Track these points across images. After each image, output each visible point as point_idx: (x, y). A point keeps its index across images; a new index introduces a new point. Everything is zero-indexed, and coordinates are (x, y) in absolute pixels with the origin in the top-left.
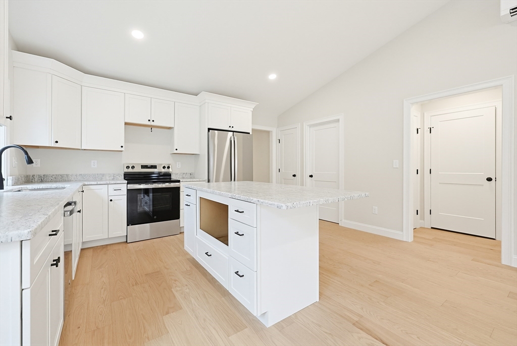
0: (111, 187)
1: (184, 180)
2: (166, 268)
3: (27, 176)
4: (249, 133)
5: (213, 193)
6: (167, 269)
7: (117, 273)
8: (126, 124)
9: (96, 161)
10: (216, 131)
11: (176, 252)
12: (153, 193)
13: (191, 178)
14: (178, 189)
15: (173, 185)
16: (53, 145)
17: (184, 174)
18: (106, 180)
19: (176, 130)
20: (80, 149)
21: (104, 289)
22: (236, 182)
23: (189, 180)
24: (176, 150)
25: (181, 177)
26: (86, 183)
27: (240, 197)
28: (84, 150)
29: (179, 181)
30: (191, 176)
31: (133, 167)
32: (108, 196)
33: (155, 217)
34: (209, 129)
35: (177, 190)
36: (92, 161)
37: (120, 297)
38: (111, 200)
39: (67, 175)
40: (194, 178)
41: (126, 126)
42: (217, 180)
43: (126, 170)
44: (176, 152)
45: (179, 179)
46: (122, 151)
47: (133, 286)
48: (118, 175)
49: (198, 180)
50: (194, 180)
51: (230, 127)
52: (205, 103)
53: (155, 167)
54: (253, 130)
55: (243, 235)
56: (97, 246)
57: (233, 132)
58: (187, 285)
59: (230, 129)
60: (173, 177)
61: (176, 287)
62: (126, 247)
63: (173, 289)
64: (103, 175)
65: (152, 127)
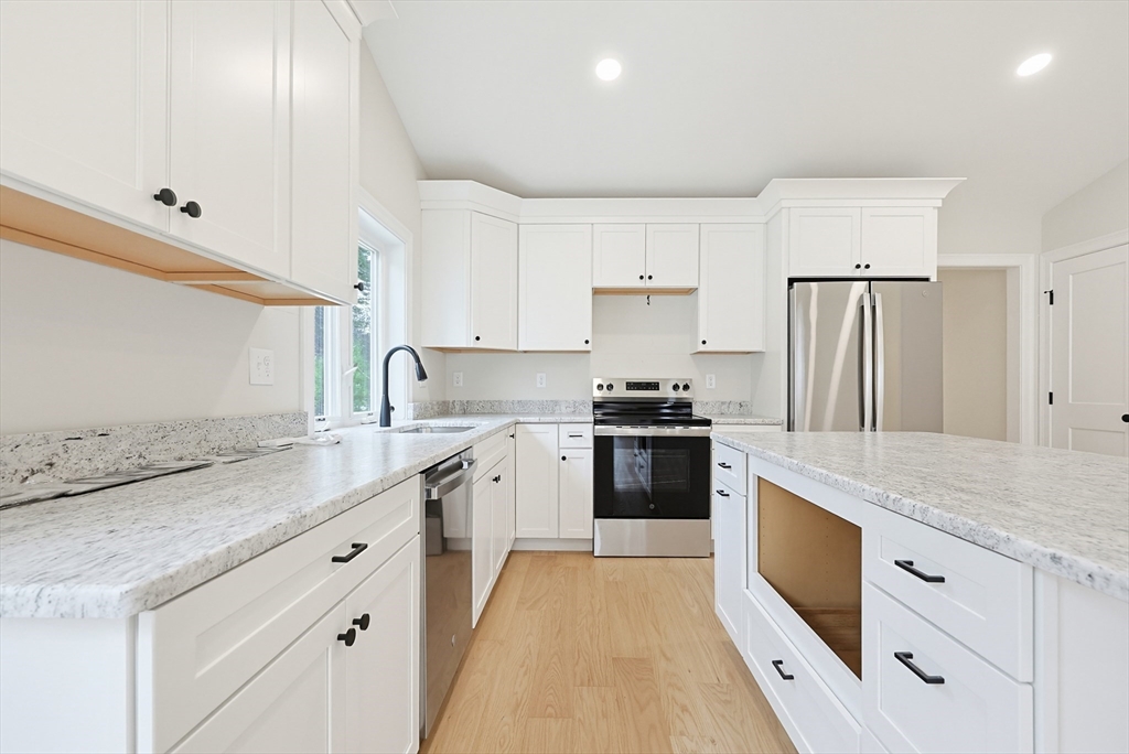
0: (566, 430)
1: (722, 420)
2: (664, 655)
3: (444, 402)
4: (927, 280)
5: (800, 471)
6: (667, 659)
7: (559, 631)
8: (596, 292)
9: (544, 375)
10: (814, 285)
11: (695, 610)
12: (653, 448)
13: (741, 415)
14: (706, 442)
15: (695, 431)
16: (473, 344)
17: (723, 403)
18: (561, 414)
19: (702, 293)
20: (515, 352)
21: (525, 668)
22: (879, 433)
23: (735, 420)
24: (704, 342)
25: (716, 411)
26: (522, 419)
27: (924, 511)
28: (525, 352)
29: (707, 423)
30: (743, 410)
31: (610, 387)
32: (559, 449)
33: (652, 506)
34: (791, 281)
35: (704, 444)
36: (539, 375)
37: (550, 710)
38: (564, 458)
39: (500, 402)
40: (750, 415)
41: (597, 296)
42: (816, 426)
43: (598, 395)
44: (702, 348)
45: (708, 418)
46: (588, 352)
47: (582, 684)
48: (583, 403)
49: (760, 421)
50: (748, 420)
51: (858, 266)
52: (780, 210)
53: (654, 386)
54: (941, 271)
55: (940, 681)
56: (541, 552)
57: (870, 280)
58: (713, 741)
59: (858, 273)
60: (698, 412)
61: (682, 734)
62: (589, 567)
63: (672, 739)
64: (556, 403)
65: (649, 293)
